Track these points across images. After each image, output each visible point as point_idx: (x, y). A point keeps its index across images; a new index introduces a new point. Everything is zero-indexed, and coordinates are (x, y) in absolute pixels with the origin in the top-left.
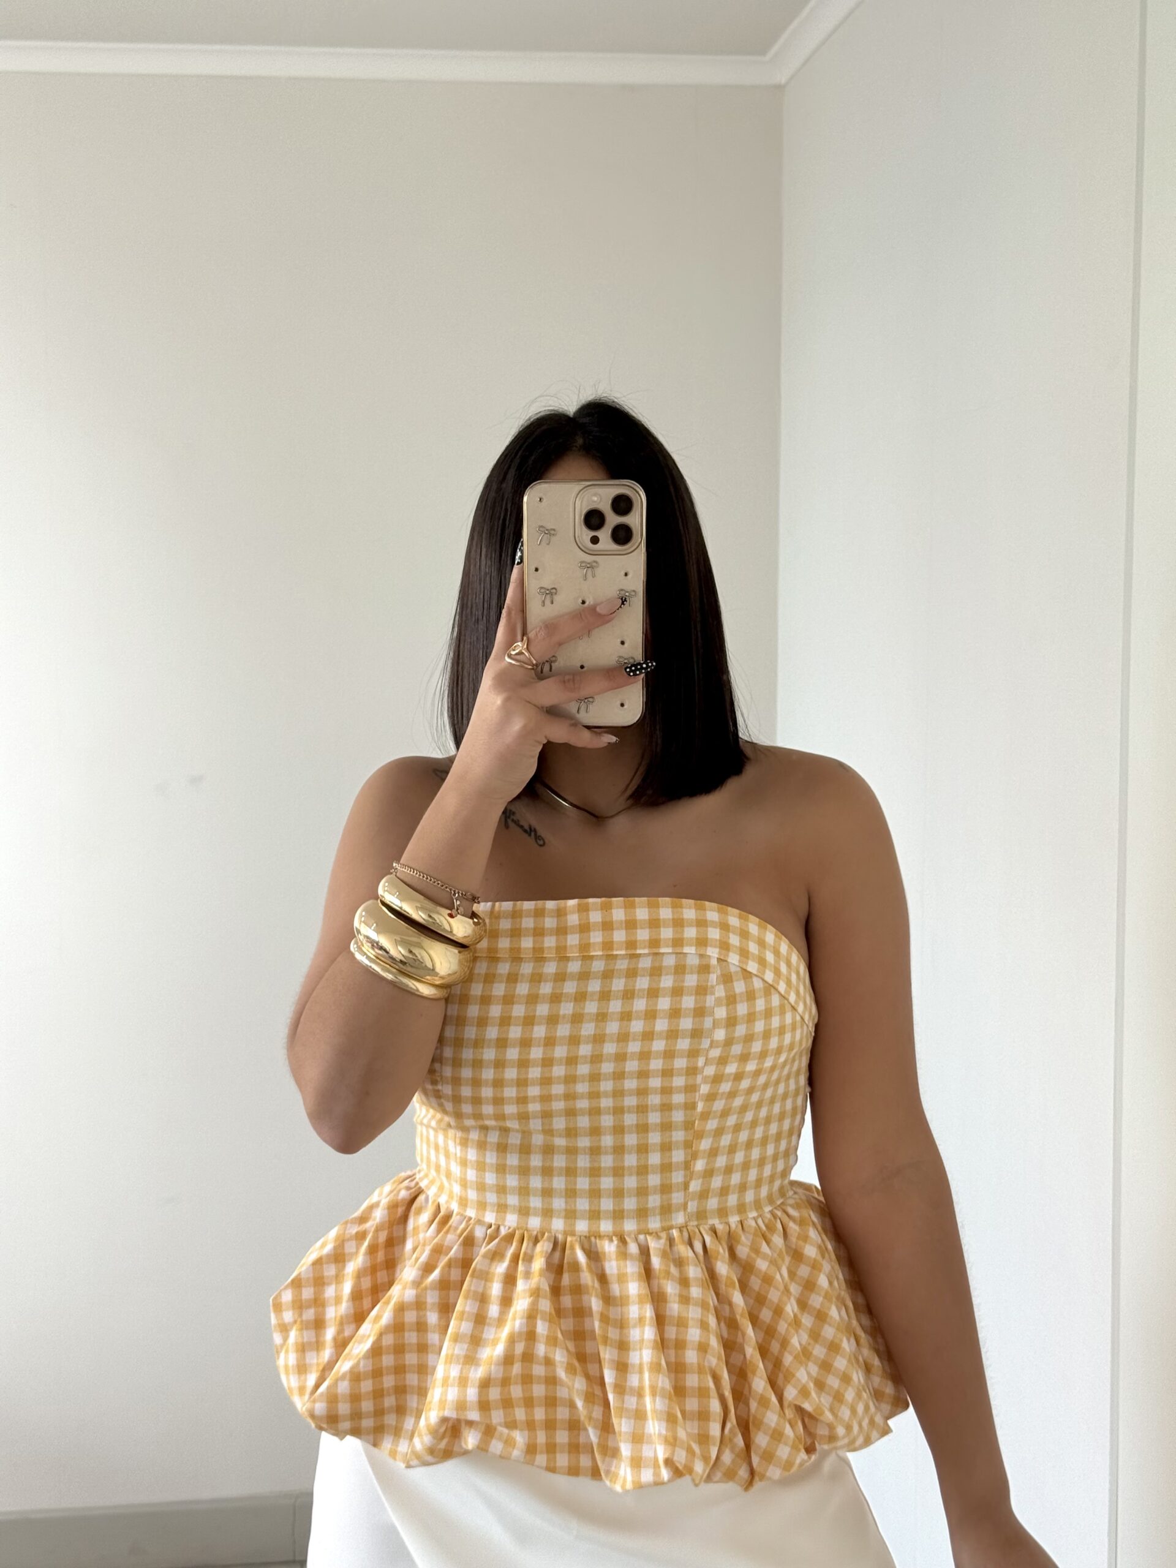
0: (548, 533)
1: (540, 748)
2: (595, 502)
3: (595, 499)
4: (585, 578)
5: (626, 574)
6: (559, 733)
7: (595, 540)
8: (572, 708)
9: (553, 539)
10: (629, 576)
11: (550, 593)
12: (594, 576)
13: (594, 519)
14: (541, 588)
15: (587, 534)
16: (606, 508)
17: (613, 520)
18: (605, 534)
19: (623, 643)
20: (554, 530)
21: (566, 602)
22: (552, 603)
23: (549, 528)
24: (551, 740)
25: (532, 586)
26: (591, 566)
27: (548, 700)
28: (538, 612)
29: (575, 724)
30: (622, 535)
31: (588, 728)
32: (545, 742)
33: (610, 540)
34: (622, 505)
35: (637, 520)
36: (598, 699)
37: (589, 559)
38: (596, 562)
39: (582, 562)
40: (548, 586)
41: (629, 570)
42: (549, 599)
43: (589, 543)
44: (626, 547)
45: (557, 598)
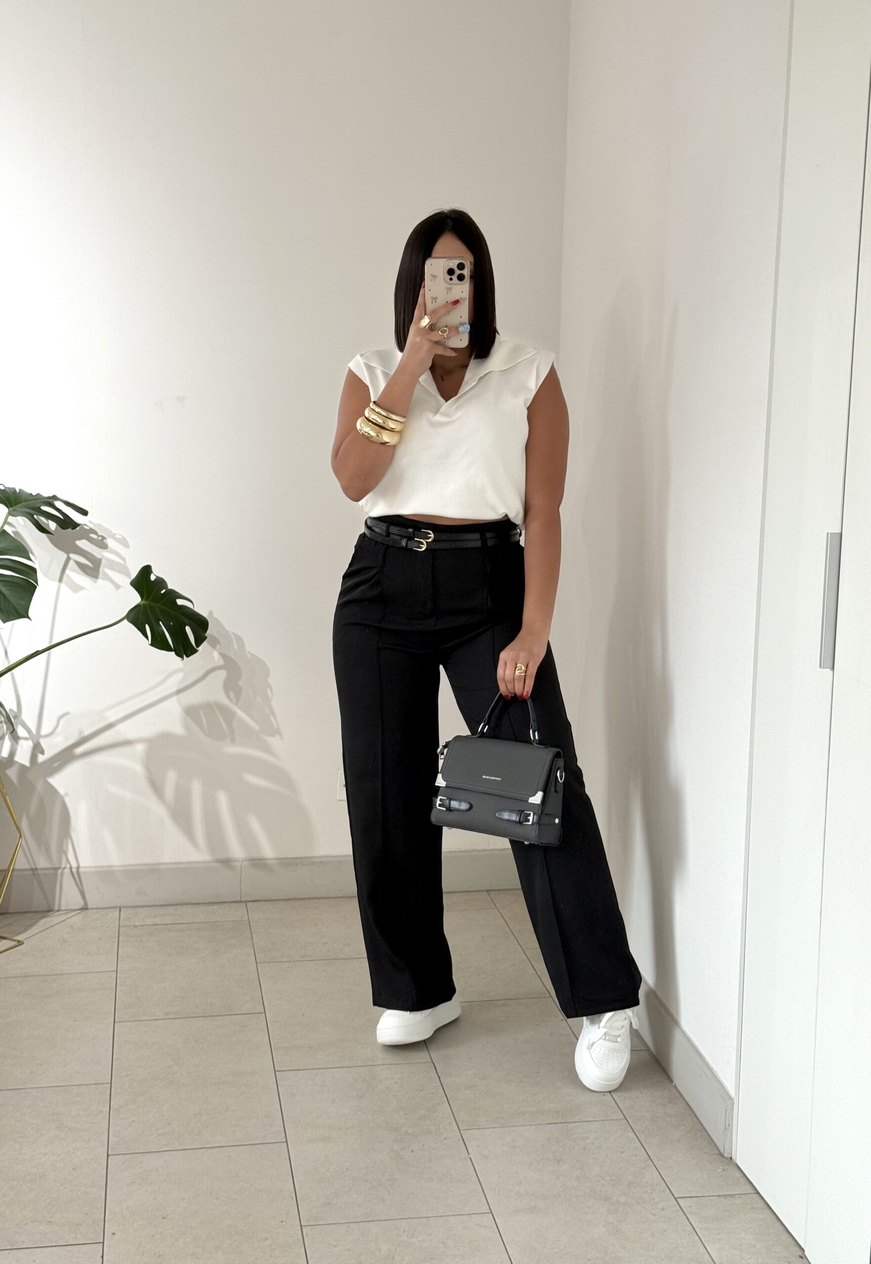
0: (434, 277)
1: (433, 356)
4: (447, 293)
5: (462, 292)
6: (440, 351)
7: (451, 279)
9: (436, 279)
10: (464, 293)
11: (435, 299)
12: (451, 292)
13: (451, 272)
14: (432, 297)
15: (448, 278)
16: (455, 268)
17: (458, 272)
18: (455, 277)
20: (436, 276)
21: (441, 301)
22: (435, 302)
23: (435, 275)
24: (437, 353)
26: (450, 289)
27: (436, 339)
28: (430, 306)
29: (446, 347)
30: (461, 278)
32: (435, 354)
33: (456, 279)
36: (453, 337)
37: (449, 286)
38: (452, 288)
39: (447, 287)
40: (434, 296)
41: (463, 290)
42: (434, 301)
43: (449, 281)
44: (463, 281)
45: (437, 300)
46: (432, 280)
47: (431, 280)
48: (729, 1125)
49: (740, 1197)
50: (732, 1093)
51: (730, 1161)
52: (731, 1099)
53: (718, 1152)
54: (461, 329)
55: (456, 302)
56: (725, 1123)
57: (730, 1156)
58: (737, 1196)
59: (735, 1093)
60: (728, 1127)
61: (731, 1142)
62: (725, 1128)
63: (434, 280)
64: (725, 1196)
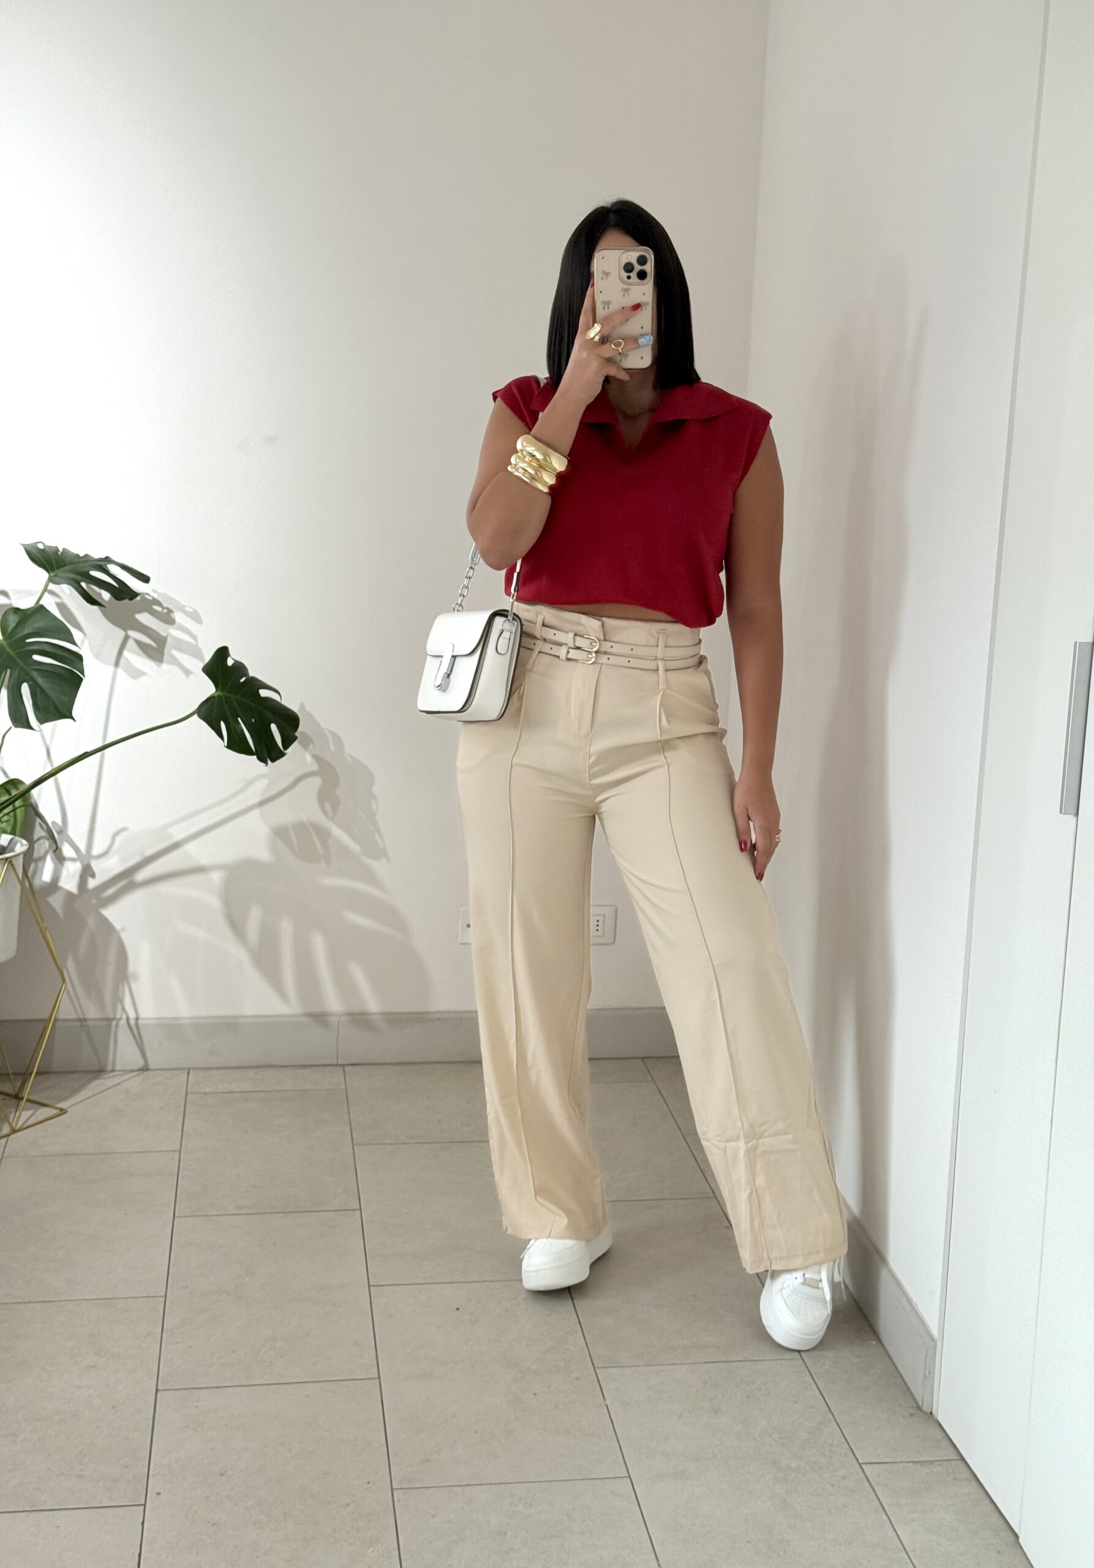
0: (606, 273)
1: (603, 379)
2: (628, 259)
3: (629, 257)
4: (624, 295)
5: (644, 294)
7: (629, 277)
8: (618, 358)
9: (609, 277)
10: (645, 295)
11: (607, 304)
12: (628, 295)
13: (629, 268)
14: (603, 301)
15: (625, 275)
16: (634, 261)
17: (638, 268)
18: (633, 275)
19: (642, 328)
20: (609, 272)
21: (615, 307)
22: (608, 308)
23: (606, 271)
24: (608, 375)
25: (599, 299)
26: (627, 290)
27: (607, 355)
28: (600, 312)
30: (642, 275)
31: (624, 369)
32: (606, 375)
33: (636, 278)
34: (642, 260)
35: (649, 268)
36: (631, 354)
37: (626, 287)
38: (629, 288)
39: (624, 288)
40: (606, 300)
41: (645, 292)
42: (606, 306)
43: (626, 279)
44: (644, 281)
45: (610, 306)
46: (604, 279)
47: (602, 279)
48: (929, 1373)
49: (940, 1465)
50: (935, 1332)
51: (930, 1417)
52: (933, 1340)
53: (915, 1405)
54: (642, 341)
55: (637, 307)
56: (925, 1370)
57: (930, 1411)
58: (937, 1463)
59: (939, 1332)
60: (929, 1375)
61: (932, 1393)
62: (925, 1377)
63: (607, 279)
64: (922, 1463)
